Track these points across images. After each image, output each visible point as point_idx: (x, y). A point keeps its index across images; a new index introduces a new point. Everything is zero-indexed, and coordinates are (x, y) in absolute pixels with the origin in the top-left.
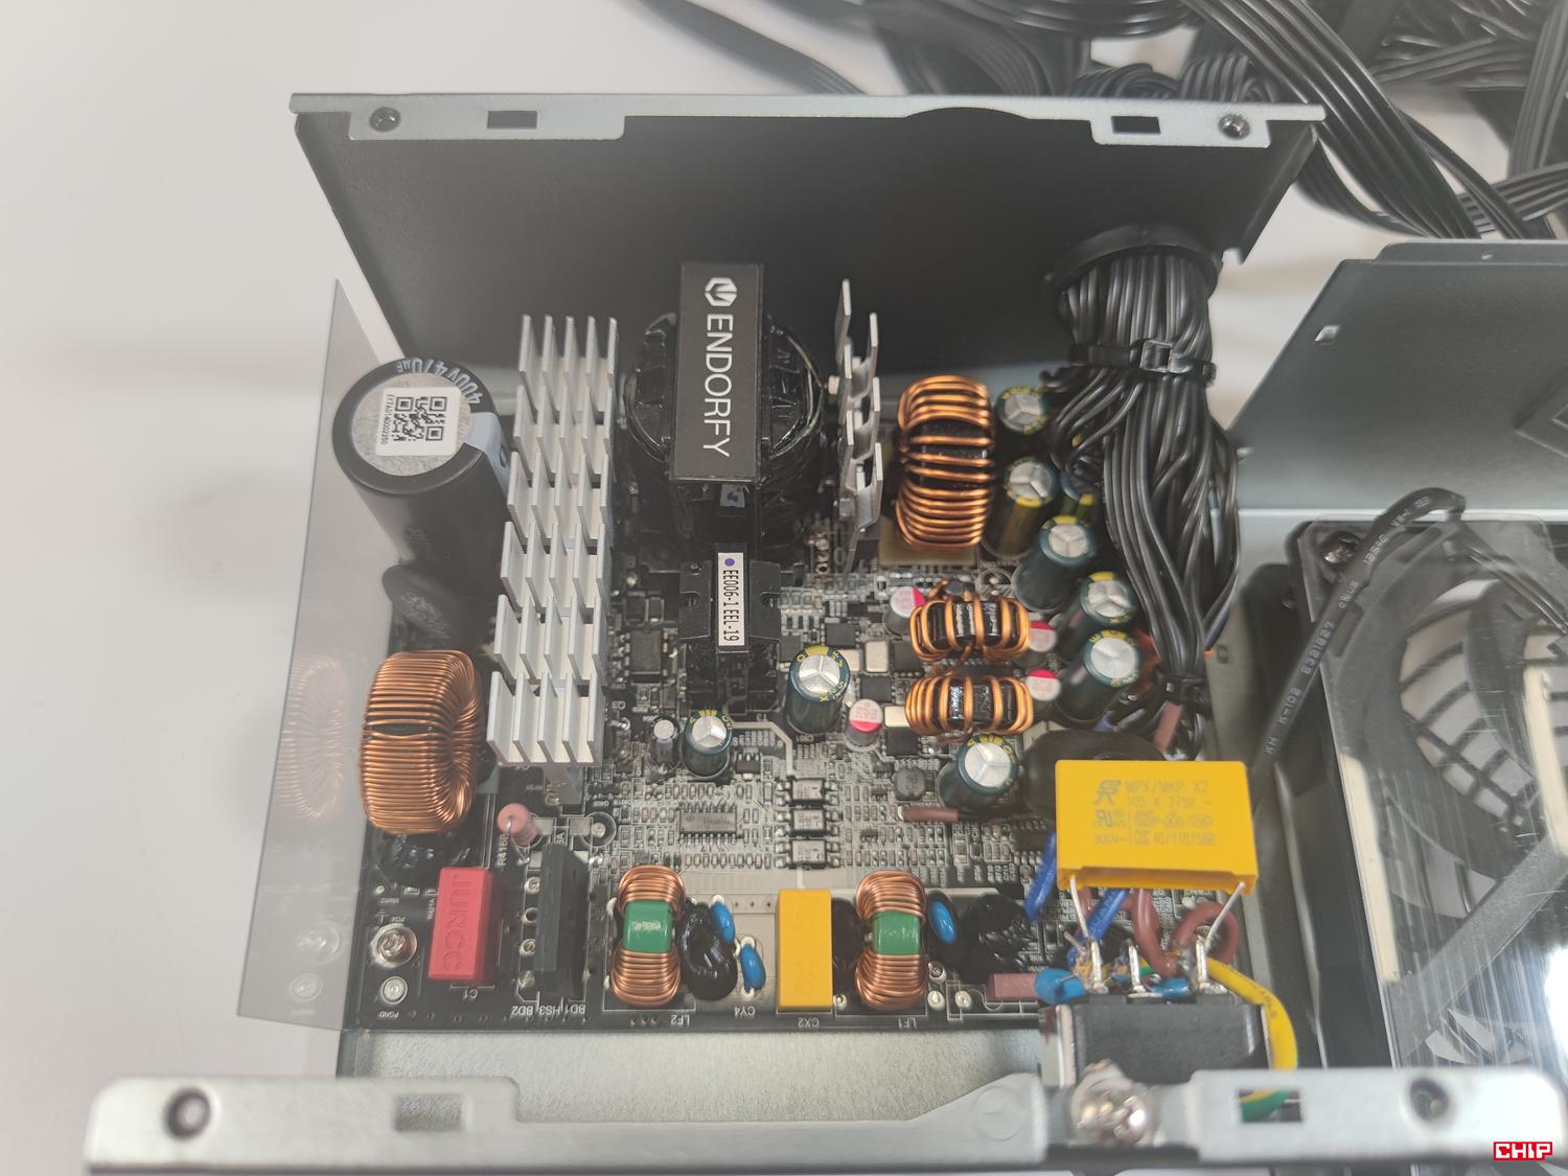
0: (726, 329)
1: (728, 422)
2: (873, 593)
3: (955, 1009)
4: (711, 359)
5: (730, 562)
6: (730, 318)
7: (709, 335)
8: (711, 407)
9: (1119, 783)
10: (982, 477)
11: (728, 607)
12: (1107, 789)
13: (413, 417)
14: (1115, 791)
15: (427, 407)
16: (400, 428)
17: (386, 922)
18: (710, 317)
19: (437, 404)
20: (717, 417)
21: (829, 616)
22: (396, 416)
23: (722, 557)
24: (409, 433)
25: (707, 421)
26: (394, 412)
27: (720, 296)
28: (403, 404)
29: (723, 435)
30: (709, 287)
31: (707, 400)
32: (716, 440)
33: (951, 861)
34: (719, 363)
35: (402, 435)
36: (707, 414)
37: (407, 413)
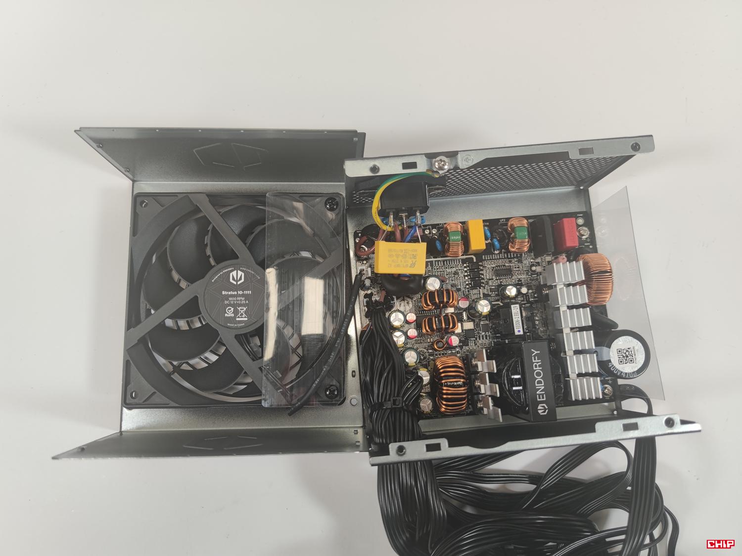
0: (539, 395)
1: (534, 361)
2: (461, 350)
3: (429, 229)
4: (542, 383)
5: (519, 331)
6: (538, 400)
7: (544, 392)
8: (540, 366)
9: (410, 267)
10: (441, 371)
11: (517, 317)
12: (413, 265)
13: (627, 357)
14: (411, 265)
15: (624, 360)
16: (630, 352)
17: (587, 238)
18: (545, 399)
19: (621, 362)
20: (537, 363)
21: (474, 340)
22: (632, 356)
23: (522, 333)
24: (627, 351)
25: (540, 361)
26: (633, 357)
27: (543, 408)
28: (631, 361)
29: (535, 356)
30: (547, 410)
31: (541, 368)
32: (537, 355)
33: (432, 268)
34: (539, 382)
35: (629, 350)
36: (540, 363)
37: (629, 358)
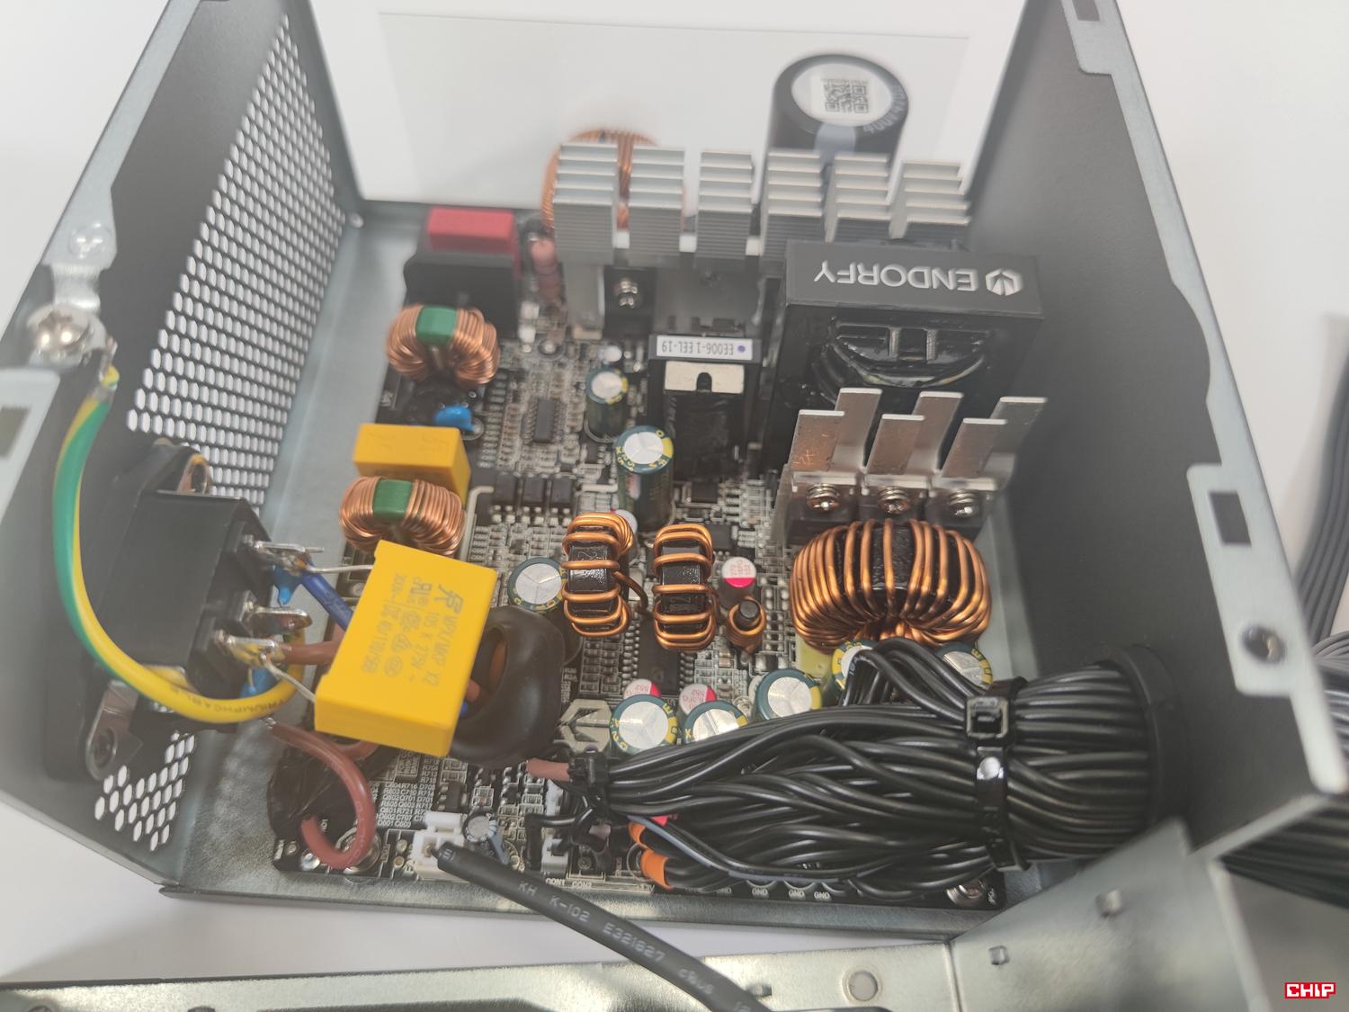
0: (958, 284)
1: (852, 281)
4: (923, 272)
5: (742, 349)
6: (973, 288)
7: (951, 272)
8: (869, 268)
13: (848, 95)
14: (448, 606)
15: (858, 102)
16: (837, 88)
18: (972, 274)
19: (862, 108)
20: (857, 274)
22: (848, 86)
23: (748, 344)
24: (833, 93)
25: (852, 266)
26: (851, 85)
27: (998, 282)
28: (860, 90)
29: (837, 277)
30: (1007, 274)
31: (875, 268)
32: (833, 270)
34: (919, 277)
35: (831, 89)
36: (860, 267)
37: (851, 92)
